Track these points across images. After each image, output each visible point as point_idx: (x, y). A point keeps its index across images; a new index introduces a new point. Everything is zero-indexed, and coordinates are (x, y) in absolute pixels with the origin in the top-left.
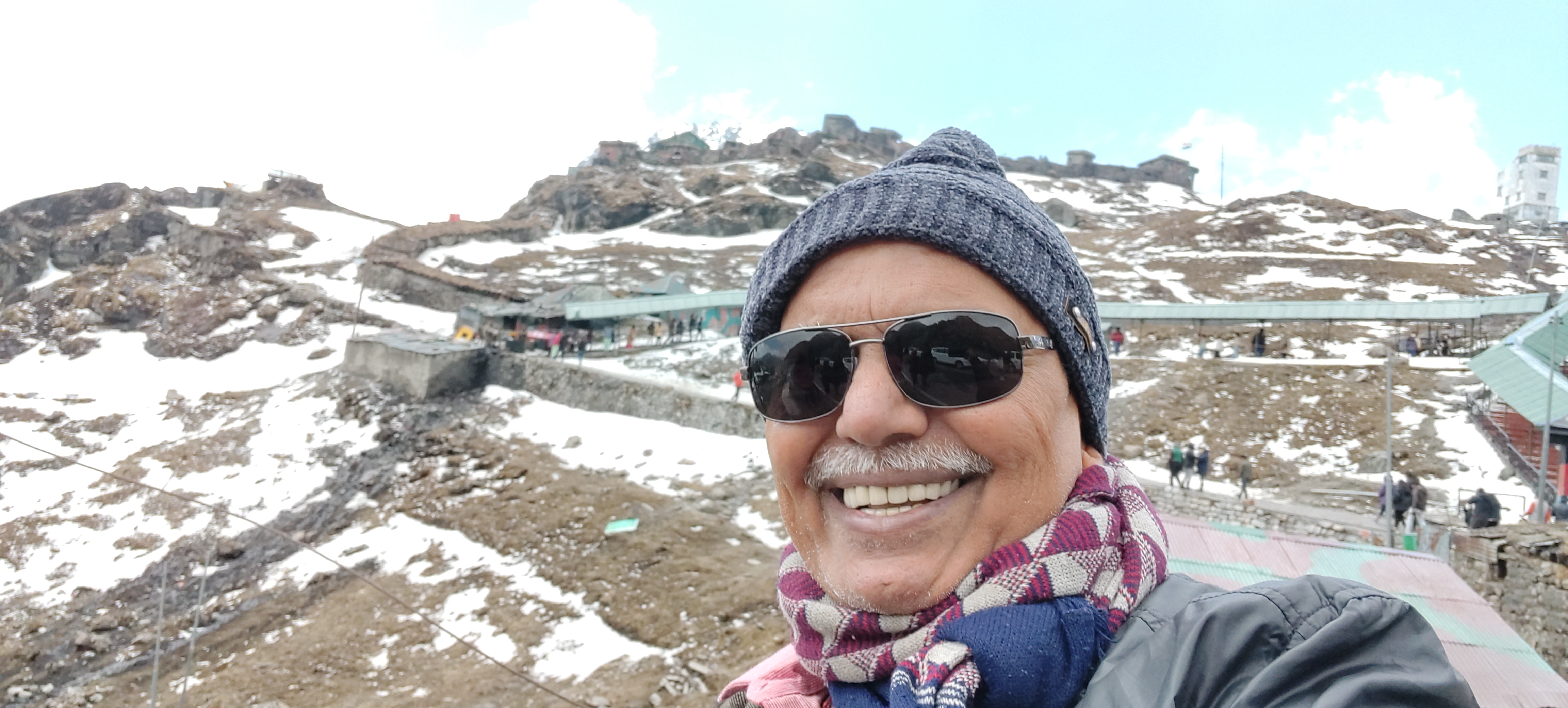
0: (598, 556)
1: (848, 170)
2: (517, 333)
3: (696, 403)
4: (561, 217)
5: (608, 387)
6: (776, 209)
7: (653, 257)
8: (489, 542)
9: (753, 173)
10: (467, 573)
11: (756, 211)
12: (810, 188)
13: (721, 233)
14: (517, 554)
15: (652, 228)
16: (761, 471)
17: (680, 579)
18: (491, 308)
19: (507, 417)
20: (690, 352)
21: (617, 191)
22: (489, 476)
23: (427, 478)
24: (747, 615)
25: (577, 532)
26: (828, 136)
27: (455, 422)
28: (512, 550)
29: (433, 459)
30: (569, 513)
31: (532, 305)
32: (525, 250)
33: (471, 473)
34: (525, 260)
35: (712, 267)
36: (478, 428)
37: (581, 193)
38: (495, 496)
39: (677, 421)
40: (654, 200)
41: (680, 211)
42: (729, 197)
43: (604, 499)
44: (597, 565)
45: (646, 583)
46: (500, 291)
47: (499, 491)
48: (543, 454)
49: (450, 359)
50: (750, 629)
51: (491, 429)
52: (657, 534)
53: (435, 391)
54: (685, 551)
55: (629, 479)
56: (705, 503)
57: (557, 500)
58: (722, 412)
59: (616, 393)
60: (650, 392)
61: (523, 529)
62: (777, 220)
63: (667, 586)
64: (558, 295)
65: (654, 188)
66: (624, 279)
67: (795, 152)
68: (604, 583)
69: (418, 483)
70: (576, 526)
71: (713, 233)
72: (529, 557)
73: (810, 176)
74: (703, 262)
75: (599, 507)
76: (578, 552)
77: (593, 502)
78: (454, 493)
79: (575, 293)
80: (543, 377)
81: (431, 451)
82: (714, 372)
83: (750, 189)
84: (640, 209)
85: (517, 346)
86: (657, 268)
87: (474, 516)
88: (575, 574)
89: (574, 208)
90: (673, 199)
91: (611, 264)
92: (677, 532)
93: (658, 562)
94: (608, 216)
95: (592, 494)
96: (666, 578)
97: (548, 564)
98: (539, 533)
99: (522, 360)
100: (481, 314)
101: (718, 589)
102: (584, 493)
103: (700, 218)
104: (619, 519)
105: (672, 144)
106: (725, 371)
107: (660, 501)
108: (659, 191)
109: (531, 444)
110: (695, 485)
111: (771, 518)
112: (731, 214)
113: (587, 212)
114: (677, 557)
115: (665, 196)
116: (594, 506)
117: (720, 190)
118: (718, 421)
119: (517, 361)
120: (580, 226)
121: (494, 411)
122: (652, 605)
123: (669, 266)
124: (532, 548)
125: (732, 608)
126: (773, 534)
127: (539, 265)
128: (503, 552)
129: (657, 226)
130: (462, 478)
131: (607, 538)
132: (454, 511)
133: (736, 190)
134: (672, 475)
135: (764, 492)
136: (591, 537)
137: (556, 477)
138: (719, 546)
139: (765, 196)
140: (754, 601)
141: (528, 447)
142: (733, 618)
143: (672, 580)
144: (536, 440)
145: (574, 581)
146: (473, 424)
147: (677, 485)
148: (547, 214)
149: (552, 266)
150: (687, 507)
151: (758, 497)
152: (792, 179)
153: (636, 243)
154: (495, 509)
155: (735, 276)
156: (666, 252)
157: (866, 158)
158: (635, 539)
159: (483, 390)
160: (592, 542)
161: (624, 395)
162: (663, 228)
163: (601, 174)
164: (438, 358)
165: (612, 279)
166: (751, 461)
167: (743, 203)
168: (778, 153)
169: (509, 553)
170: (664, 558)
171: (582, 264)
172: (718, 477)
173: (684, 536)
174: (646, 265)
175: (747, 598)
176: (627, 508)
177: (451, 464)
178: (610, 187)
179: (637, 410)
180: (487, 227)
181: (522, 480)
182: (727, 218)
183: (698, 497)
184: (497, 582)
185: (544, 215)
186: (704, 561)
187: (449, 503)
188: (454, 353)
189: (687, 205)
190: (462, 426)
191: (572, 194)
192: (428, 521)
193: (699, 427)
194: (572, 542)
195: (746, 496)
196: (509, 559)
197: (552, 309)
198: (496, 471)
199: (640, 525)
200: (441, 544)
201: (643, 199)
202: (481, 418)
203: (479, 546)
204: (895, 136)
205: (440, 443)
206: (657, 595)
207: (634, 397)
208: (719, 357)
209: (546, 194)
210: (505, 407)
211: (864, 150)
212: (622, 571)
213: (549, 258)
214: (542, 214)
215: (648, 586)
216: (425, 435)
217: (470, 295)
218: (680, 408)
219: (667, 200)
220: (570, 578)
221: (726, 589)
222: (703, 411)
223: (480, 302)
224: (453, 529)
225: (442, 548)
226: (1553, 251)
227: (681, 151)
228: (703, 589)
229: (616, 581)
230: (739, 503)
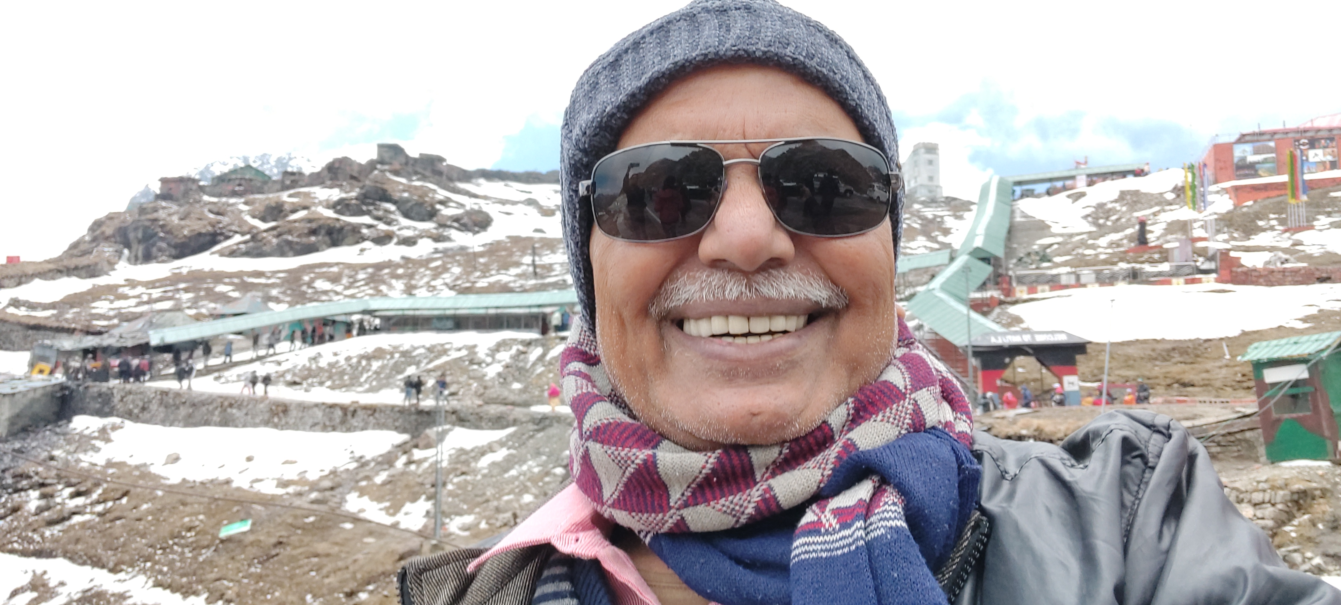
0: (216, 559)
1: (404, 191)
2: (99, 364)
3: (292, 408)
4: (126, 252)
5: (203, 403)
6: (341, 229)
7: (227, 280)
8: (98, 563)
9: (315, 198)
10: (79, 595)
11: (323, 232)
12: (371, 208)
13: (291, 253)
14: (130, 570)
15: (222, 254)
16: (363, 460)
17: (300, 567)
18: (67, 343)
19: (98, 443)
20: (279, 363)
21: (183, 223)
22: (88, 501)
23: (19, 513)
24: (371, 587)
25: (190, 540)
26: (382, 162)
27: (44, 455)
28: (124, 567)
29: (23, 494)
30: (179, 524)
31: (111, 336)
32: (94, 285)
33: (67, 501)
34: (95, 294)
35: (286, 285)
36: (70, 457)
37: (146, 228)
38: (97, 519)
39: (276, 426)
40: (220, 228)
41: (248, 237)
42: (295, 221)
43: (213, 506)
44: (216, 567)
45: (267, 576)
46: (73, 326)
47: (100, 515)
48: (143, 472)
49: (31, 395)
50: (376, 598)
51: (82, 456)
52: (272, 530)
53: (16, 428)
54: (301, 541)
55: (234, 485)
56: (314, 495)
57: (165, 514)
58: (319, 414)
59: (211, 408)
60: (245, 404)
61: (133, 546)
62: (343, 240)
63: (289, 575)
64: (139, 324)
65: (220, 218)
66: (201, 303)
67: (353, 177)
68: (225, 582)
69: (9, 519)
70: (189, 534)
71: (283, 254)
72: (144, 571)
73: (369, 198)
74: (278, 281)
75: (209, 513)
76: (195, 558)
77: (202, 511)
78: (51, 523)
79: (154, 320)
80: (133, 401)
81: (20, 486)
82: (305, 378)
83: (314, 212)
84: (208, 238)
85: (103, 376)
86: (233, 290)
87: (77, 541)
88: (194, 578)
89: (140, 242)
90: (240, 226)
91: (186, 290)
92: (291, 525)
93: (277, 555)
94: (175, 247)
95: (200, 503)
96: (286, 568)
97: (164, 574)
98: (151, 546)
99: (109, 389)
100: (58, 350)
101: (340, 569)
102: (192, 504)
103: (270, 242)
104: (230, 523)
105: (234, 176)
106: (315, 377)
107: (267, 501)
108: (225, 220)
109: (130, 466)
110: (302, 481)
111: (379, 499)
112: (299, 236)
113: (154, 245)
114: (295, 548)
115: (232, 224)
116: (204, 513)
117: (286, 216)
118: (316, 421)
119: (104, 390)
120: (148, 258)
121: (84, 439)
122: (277, 594)
123: (244, 287)
124: (145, 561)
125: (356, 584)
126: (383, 512)
127: (112, 297)
128: (114, 570)
129: (227, 252)
130: (59, 507)
131: (222, 541)
132: (55, 540)
133: (301, 214)
134: (278, 476)
135: (367, 478)
136: (206, 543)
137: (160, 493)
138: (334, 532)
139: (329, 218)
140: (375, 574)
141: (126, 469)
142: (358, 592)
143: (294, 568)
144: (132, 462)
145: (194, 586)
146: (63, 455)
147: (284, 484)
148: (111, 249)
149: (125, 297)
150: (297, 502)
151: (364, 483)
152: (354, 202)
153: (207, 269)
154: (100, 532)
155: (310, 291)
156: (239, 275)
157: (418, 180)
158: (251, 538)
159: (70, 421)
160: (208, 547)
161: (219, 409)
162: (233, 253)
163: (164, 208)
164: (17, 396)
165: (189, 304)
166: (352, 452)
167: (309, 225)
168: (338, 180)
169: (121, 571)
170: (282, 550)
171: (156, 293)
172: (322, 471)
173: (299, 528)
174: (221, 288)
175: (369, 573)
176: (238, 511)
177: (43, 496)
178: (175, 219)
179: (234, 420)
180: (51, 266)
181: (124, 500)
182: (296, 240)
183: (306, 491)
184: (112, 599)
185: (108, 250)
186: (322, 547)
187: (48, 533)
188: (35, 390)
189: (255, 231)
190: (52, 458)
191: (136, 229)
192: (24, 553)
193: (298, 429)
194: (186, 550)
195: (352, 484)
196: (122, 575)
197: (133, 338)
198: (95, 496)
199: (253, 524)
200: (45, 572)
201: (210, 228)
202: (72, 448)
203: (88, 568)
204: (441, 160)
205: (30, 477)
206: (281, 585)
207: (229, 410)
208: (308, 365)
209: (109, 231)
210: (96, 434)
211: (416, 173)
212: (242, 569)
213: (121, 290)
214: (106, 249)
215: (271, 578)
216: (12, 471)
217: (42, 332)
218: (277, 414)
219: (234, 228)
220: (190, 583)
221: (347, 568)
222: (300, 414)
223: (54, 338)
224: (55, 557)
225: (46, 577)
226: (945, 218)
227: (243, 182)
228: (325, 571)
229: (237, 578)
230: (346, 491)
